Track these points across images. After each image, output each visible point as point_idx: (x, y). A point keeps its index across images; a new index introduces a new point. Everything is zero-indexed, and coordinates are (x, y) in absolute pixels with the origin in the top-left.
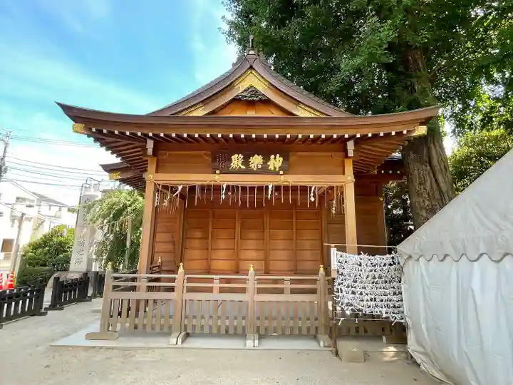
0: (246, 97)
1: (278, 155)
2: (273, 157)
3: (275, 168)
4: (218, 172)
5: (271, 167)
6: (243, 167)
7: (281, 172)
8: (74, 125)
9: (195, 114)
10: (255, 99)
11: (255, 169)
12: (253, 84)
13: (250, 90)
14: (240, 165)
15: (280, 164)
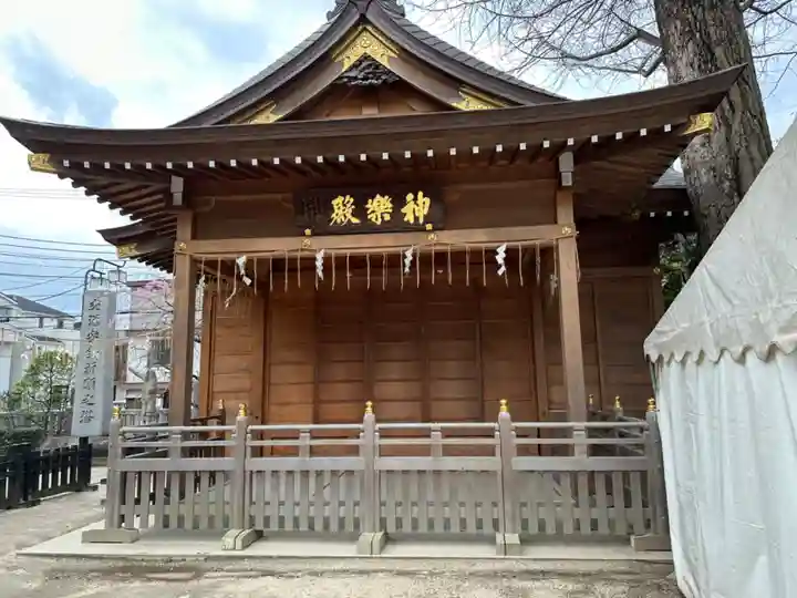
0: (356, 78)
1: (420, 194)
2: (410, 197)
3: (416, 218)
4: (308, 232)
5: (410, 218)
6: (355, 220)
7: (429, 227)
8: (30, 157)
9: (260, 120)
10: (374, 81)
11: (379, 223)
12: (368, 51)
13: (364, 64)
14: (349, 216)
15: (426, 211)
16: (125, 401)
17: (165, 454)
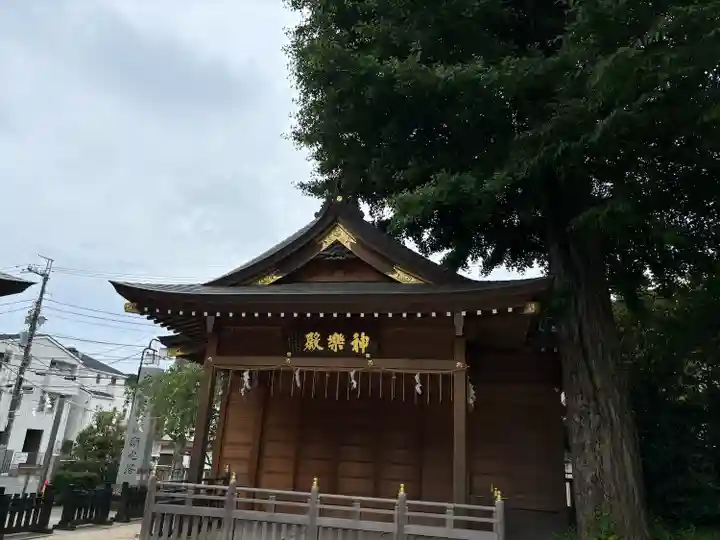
0: (329, 256)
1: (363, 334)
2: (356, 335)
3: (360, 349)
4: (289, 354)
5: (356, 349)
6: (321, 348)
7: (368, 355)
10: (341, 258)
11: (336, 350)
12: (338, 239)
13: (336, 247)
14: (316, 345)
15: (367, 345)
16: (159, 455)
17: (182, 503)
